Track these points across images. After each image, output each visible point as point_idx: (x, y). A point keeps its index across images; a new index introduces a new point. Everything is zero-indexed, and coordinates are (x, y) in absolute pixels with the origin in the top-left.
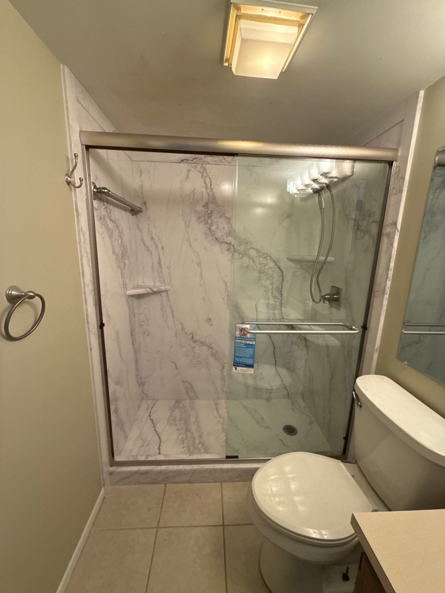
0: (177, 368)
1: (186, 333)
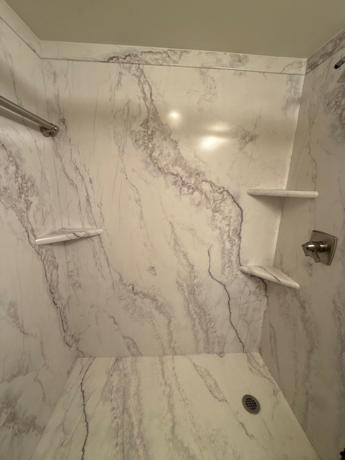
0: (115, 323)
1: (125, 285)
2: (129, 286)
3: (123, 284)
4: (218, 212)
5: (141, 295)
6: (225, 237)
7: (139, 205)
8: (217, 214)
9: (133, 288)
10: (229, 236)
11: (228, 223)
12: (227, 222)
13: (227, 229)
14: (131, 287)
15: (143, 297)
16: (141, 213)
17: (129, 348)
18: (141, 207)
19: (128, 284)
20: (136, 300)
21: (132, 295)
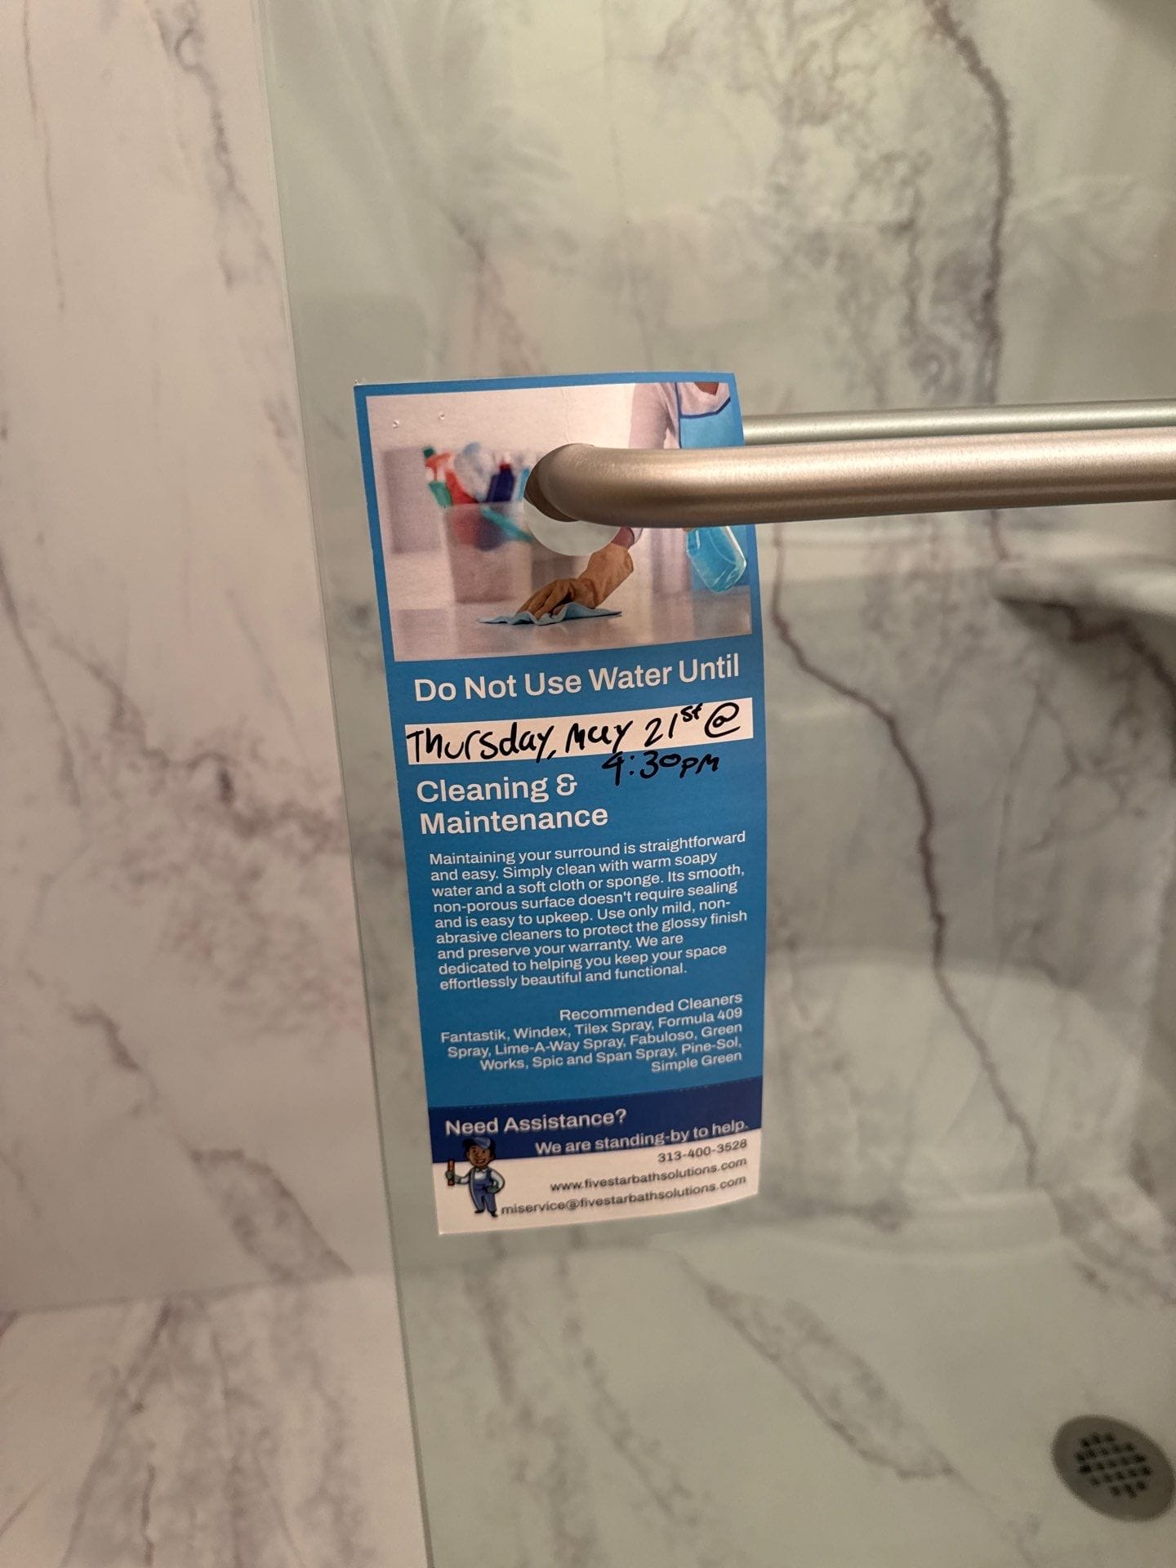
0: (123, 1059)
1: (160, 759)
2: (193, 765)
3: (148, 753)
4: (824, 118)
5: (293, 828)
6: (887, 329)
7: (198, 69)
8: (815, 137)
9: (226, 785)
10: (910, 319)
11: (903, 214)
12: (898, 203)
13: (894, 261)
14: (205, 778)
15: (306, 844)
16: (221, 146)
17: (244, 1228)
18: (212, 89)
19: (179, 755)
20: (255, 874)
21: (224, 837)
